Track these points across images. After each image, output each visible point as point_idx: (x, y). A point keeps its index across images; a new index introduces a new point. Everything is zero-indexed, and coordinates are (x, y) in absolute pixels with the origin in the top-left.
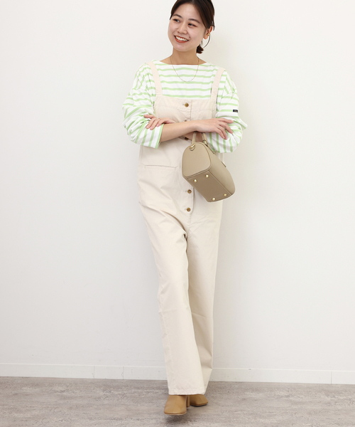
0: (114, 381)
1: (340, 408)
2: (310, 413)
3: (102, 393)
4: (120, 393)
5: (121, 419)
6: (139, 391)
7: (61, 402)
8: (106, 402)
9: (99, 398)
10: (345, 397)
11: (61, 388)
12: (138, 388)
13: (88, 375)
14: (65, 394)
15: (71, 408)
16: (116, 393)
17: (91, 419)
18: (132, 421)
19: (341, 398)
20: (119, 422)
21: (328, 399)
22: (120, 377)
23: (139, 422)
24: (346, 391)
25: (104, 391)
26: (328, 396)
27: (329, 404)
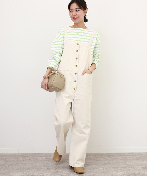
0: (27, 154)
1: (114, 162)
2: (103, 164)
3: (22, 159)
4: (29, 159)
5: (29, 169)
6: (36, 158)
7: (6, 163)
8: (23, 162)
9: (21, 161)
10: (116, 158)
11: (5, 158)
12: (36, 157)
13: (16, 152)
14: (7, 160)
15: (9, 165)
16: (27, 159)
17: (17, 169)
18: (33, 169)
19: (115, 158)
20: (29, 170)
21: (110, 158)
22: (28, 153)
23: (36, 170)
24: (116, 155)
25: (22, 158)
26: (110, 157)
27: (110, 160)
